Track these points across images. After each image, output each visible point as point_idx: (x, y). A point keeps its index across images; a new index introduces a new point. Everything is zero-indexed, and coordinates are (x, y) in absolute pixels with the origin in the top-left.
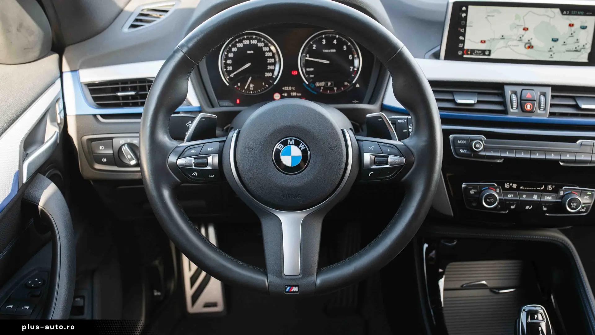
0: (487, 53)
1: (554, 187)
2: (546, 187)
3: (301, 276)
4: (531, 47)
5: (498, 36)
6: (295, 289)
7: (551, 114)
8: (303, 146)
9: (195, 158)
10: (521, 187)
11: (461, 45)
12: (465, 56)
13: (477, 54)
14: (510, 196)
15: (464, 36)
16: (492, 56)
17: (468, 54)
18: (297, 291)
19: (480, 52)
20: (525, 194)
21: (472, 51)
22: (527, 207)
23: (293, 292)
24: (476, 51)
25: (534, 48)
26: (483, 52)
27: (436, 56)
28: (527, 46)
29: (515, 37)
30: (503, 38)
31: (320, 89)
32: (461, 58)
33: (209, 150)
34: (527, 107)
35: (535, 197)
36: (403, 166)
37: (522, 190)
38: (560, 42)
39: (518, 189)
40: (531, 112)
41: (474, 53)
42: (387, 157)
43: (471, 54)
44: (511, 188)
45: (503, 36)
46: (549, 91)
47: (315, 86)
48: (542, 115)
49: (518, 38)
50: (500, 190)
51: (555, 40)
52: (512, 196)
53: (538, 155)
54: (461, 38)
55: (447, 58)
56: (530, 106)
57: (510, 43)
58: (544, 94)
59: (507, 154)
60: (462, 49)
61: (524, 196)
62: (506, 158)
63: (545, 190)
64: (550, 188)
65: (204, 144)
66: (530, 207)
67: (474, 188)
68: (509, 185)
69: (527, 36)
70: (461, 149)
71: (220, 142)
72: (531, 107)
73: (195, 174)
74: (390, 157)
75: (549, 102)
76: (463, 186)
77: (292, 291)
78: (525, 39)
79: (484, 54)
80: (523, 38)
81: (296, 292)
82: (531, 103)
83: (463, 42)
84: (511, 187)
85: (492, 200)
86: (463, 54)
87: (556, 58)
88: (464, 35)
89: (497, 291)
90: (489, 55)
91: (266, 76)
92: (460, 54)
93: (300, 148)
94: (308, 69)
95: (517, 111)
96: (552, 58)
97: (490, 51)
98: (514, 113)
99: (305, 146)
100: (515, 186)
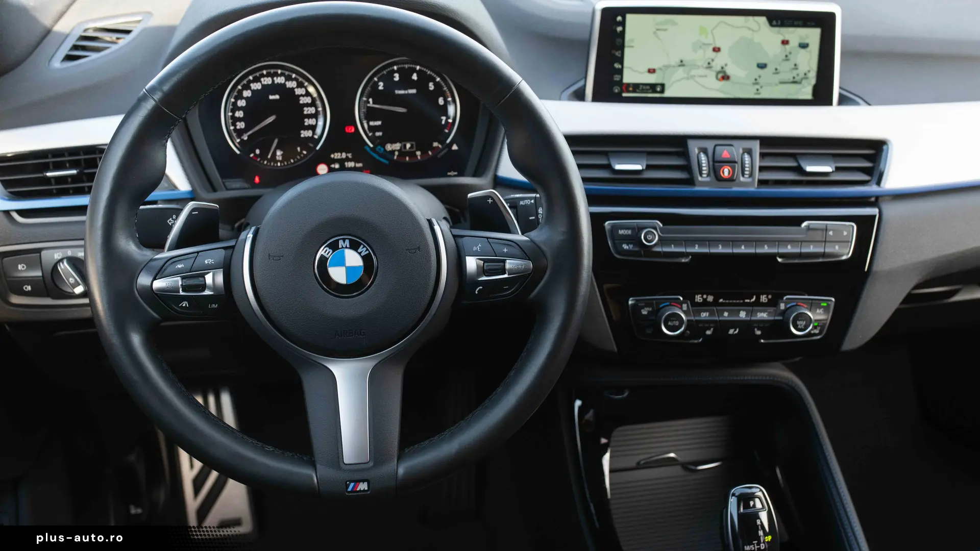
0: (658, 89)
1: (770, 297)
2: (758, 298)
3: (371, 464)
4: (726, 77)
5: (674, 61)
6: (363, 486)
7: (762, 183)
8: (365, 249)
9: (183, 278)
10: (721, 300)
11: (617, 78)
12: (624, 95)
13: (643, 91)
14: (704, 315)
15: (622, 63)
16: (667, 94)
17: (628, 92)
18: (366, 489)
19: (648, 87)
20: (727, 311)
21: (636, 87)
22: (731, 331)
23: (360, 491)
24: (641, 86)
25: (732, 78)
26: (653, 87)
27: (579, 96)
28: (720, 76)
29: (700, 63)
30: (682, 64)
31: (394, 155)
32: (618, 99)
33: (206, 262)
34: (723, 173)
35: (743, 315)
36: (529, 274)
37: (722, 304)
38: (770, 69)
39: (715, 303)
40: (731, 180)
41: (639, 89)
42: (504, 261)
43: (634, 91)
44: (705, 303)
45: (681, 61)
46: (756, 146)
47: (385, 150)
48: (747, 184)
49: (706, 65)
50: (688, 306)
51: (762, 66)
52: (708, 314)
53: (743, 247)
54: (617, 66)
55: (597, 98)
56: (729, 170)
57: (694, 72)
58: (749, 152)
59: (697, 249)
60: (620, 83)
61: (726, 314)
62: (695, 256)
63: (758, 303)
64: (764, 299)
65: (198, 252)
66: (735, 330)
67: (647, 305)
68: (702, 297)
69: (720, 61)
70: (624, 243)
71: (224, 248)
72: (729, 173)
73: (185, 304)
74: (507, 261)
75: (757, 164)
76: (630, 302)
77: (358, 489)
78: (717, 66)
79: (655, 91)
80: (713, 64)
81: (364, 491)
82: (730, 166)
83: (620, 72)
84: (705, 300)
85: (677, 323)
86: (622, 91)
87: (765, 94)
88: (621, 60)
89: (693, 467)
90: (662, 91)
91: (302, 136)
92: (616, 91)
93: (360, 253)
94: (372, 123)
95: (708, 179)
96: (759, 94)
97: (663, 86)
98: (704, 182)
99: (367, 250)
100: (710, 299)
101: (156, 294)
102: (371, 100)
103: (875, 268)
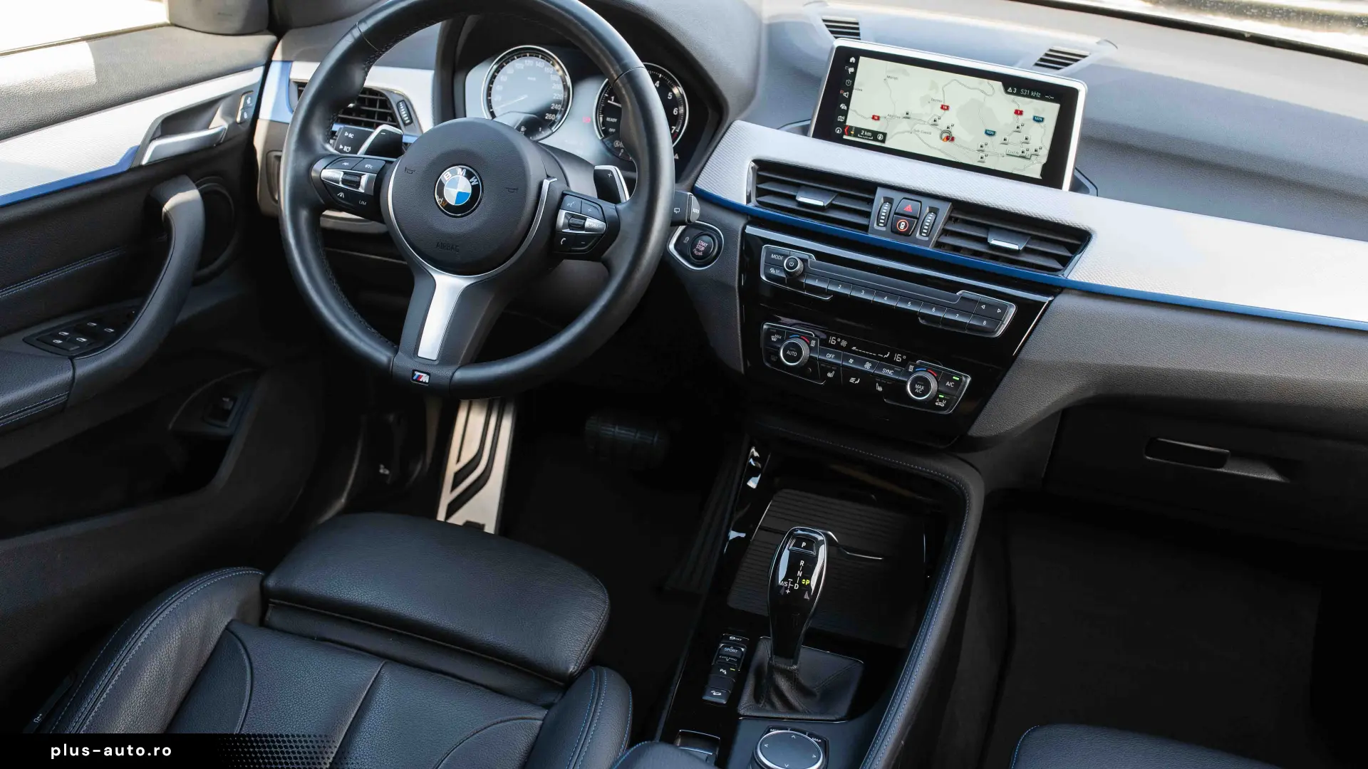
0: (880, 137)
1: (905, 357)
2: (892, 356)
3: (437, 363)
4: (950, 138)
5: (902, 113)
6: (425, 378)
7: (939, 245)
8: (476, 180)
9: (345, 173)
10: (854, 348)
11: (841, 119)
12: (845, 137)
13: (864, 137)
14: (830, 357)
15: (848, 105)
16: (888, 144)
17: (850, 135)
18: (427, 381)
19: (870, 134)
20: (853, 358)
21: (858, 131)
22: (852, 380)
23: (422, 382)
24: (863, 131)
25: (955, 140)
26: (875, 134)
27: (804, 131)
28: (945, 135)
29: (926, 119)
30: (907, 116)
31: (620, 151)
32: (839, 140)
33: (366, 166)
34: (899, 225)
35: (868, 366)
36: (603, 235)
37: (854, 352)
38: (998, 138)
39: (848, 349)
40: (906, 234)
41: (860, 135)
42: (585, 219)
43: (855, 136)
44: (838, 346)
45: (907, 114)
46: (945, 209)
47: (613, 146)
48: (923, 240)
49: (932, 121)
50: (816, 343)
51: (990, 134)
52: (833, 356)
53: (886, 298)
54: (843, 106)
55: (814, 136)
56: (906, 224)
57: (917, 127)
58: (934, 210)
59: (839, 289)
60: (843, 125)
61: (851, 361)
62: (836, 294)
63: (890, 360)
64: (898, 358)
65: (364, 158)
66: (856, 380)
67: (778, 333)
68: (836, 340)
69: (947, 119)
70: (773, 267)
71: (386, 161)
72: (905, 227)
73: (341, 194)
74: (588, 219)
75: (940, 226)
76: (765, 327)
77: (421, 380)
78: (943, 125)
79: (875, 139)
80: (939, 122)
81: (425, 383)
82: (907, 220)
83: (845, 113)
84: (838, 343)
85: (795, 354)
86: (843, 133)
87: (988, 164)
88: (848, 102)
89: (842, 550)
90: (883, 141)
91: (546, 118)
92: (838, 132)
93: (471, 183)
94: (608, 119)
95: (884, 229)
96: (983, 162)
97: (885, 135)
98: (878, 230)
99: (478, 181)
100: (844, 343)
101: (323, 181)
102: (613, 98)
103: (1021, 356)
